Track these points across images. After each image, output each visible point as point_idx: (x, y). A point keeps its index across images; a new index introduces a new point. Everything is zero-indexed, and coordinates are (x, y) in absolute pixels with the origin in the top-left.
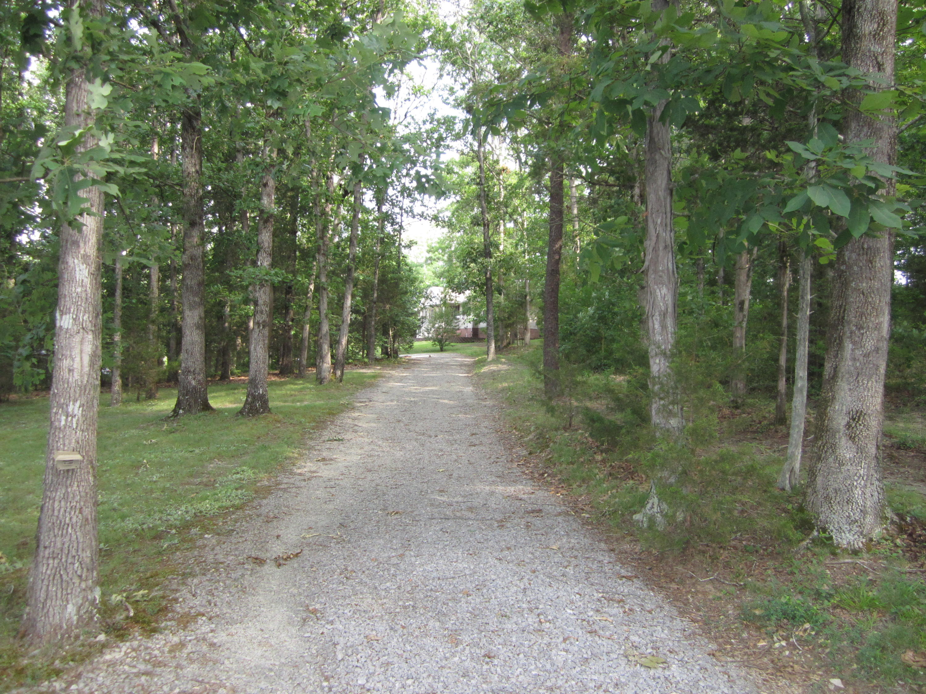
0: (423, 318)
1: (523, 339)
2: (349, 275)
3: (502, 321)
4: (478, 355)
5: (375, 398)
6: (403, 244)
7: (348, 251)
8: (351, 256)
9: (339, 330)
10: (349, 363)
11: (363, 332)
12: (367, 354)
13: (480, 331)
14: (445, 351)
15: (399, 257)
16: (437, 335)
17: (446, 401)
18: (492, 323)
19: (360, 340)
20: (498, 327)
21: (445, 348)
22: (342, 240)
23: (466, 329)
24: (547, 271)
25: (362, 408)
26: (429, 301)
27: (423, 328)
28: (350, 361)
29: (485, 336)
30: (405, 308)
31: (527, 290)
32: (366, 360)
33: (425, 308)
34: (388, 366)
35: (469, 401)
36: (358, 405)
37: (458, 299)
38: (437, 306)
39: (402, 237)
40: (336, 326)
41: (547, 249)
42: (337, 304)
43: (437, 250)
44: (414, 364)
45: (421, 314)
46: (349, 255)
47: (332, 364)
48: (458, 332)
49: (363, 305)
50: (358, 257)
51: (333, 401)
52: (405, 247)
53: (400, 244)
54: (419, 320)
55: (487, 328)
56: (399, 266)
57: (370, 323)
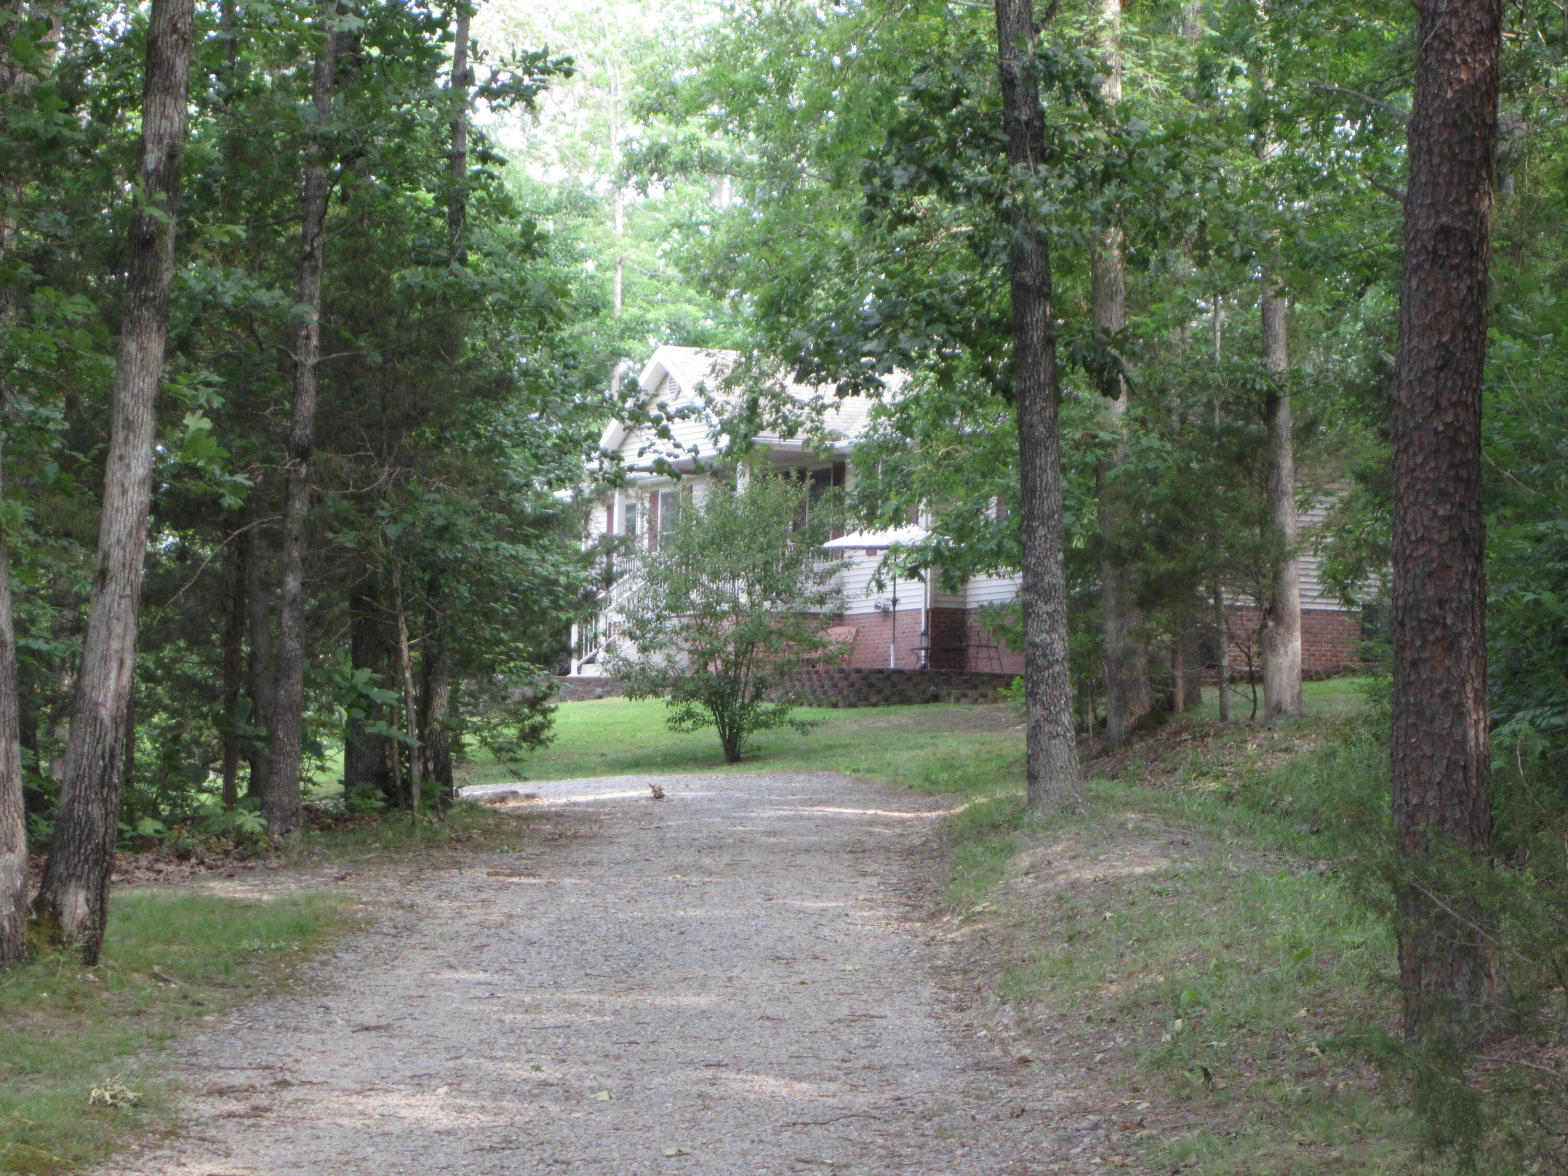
0: (608, 545)
1: (1255, 678)
2: (141, 280)
3: (1119, 559)
4: (971, 784)
5: (313, 1067)
6: (481, 74)
7: (134, 121)
8: (152, 159)
9: (79, 628)
10: (141, 844)
11: (231, 639)
12: (255, 785)
13: (973, 621)
14: (757, 756)
15: (457, 158)
16: (704, 657)
17: (770, 1084)
18: (1055, 574)
19: (207, 694)
20: (1088, 601)
21: (754, 738)
22: (95, 57)
23: (887, 614)
24: (1408, 233)
25: (230, 1132)
26: (647, 434)
27: (610, 617)
28: (148, 826)
29: (1011, 663)
30: (498, 482)
31: (1279, 361)
32: (251, 822)
33: (617, 481)
34: (393, 850)
35: (912, 1080)
36: (206, 1108)
37: (830, 420)
38: (697, 469)
39: (475, 27)
40: (58, 601)
41: (1407, 101)
42: (66, 464)
43: (695, 106)
44: (557, 840)
45: (598, 524)
46: (139, 148)
47: (36, 846)
48: (837, 633)
49: (231, 466)
50: (192, 162)
51: (41, 1087)
52: (486, 92)
53: (463, 78)
54: (587, 560)
55: (1027, 610)
56: (456, 218)
57: (271, 583)
